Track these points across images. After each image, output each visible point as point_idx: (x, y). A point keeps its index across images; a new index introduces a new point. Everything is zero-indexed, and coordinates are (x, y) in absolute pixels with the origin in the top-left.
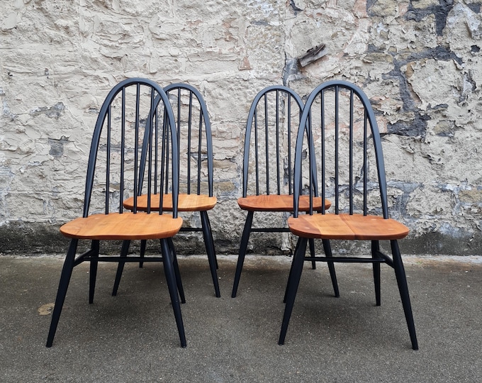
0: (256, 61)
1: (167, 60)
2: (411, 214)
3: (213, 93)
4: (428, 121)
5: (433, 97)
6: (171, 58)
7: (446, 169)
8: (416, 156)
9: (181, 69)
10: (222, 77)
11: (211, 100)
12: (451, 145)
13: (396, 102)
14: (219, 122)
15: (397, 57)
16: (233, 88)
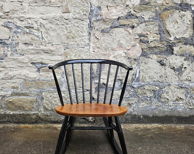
0: (73, 8)
1: (16, 4)
2: (163, 100)
3: (46, 26)
4: (174, 47)
5: (177, 33)
6: (18, 3)
7: (183, 75)
8: (166, 67)
9: (25, 10)
10: (51, 17)
11: (45, 31)
12: (186, 61)
13: (156, 35)
14: (50, 45)
15: (157, 8)
16: (58, 23)
